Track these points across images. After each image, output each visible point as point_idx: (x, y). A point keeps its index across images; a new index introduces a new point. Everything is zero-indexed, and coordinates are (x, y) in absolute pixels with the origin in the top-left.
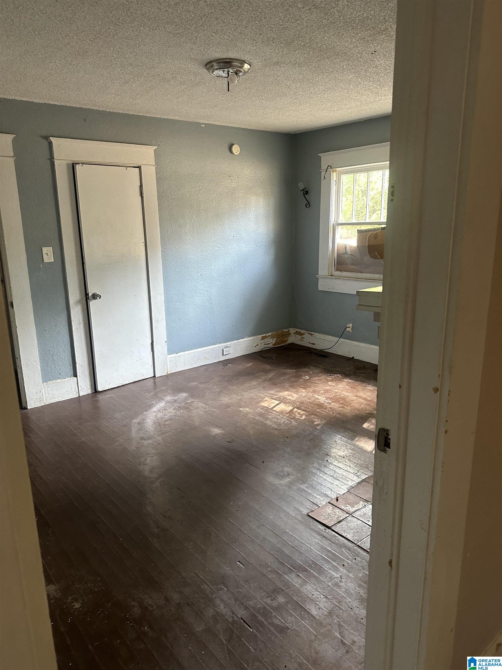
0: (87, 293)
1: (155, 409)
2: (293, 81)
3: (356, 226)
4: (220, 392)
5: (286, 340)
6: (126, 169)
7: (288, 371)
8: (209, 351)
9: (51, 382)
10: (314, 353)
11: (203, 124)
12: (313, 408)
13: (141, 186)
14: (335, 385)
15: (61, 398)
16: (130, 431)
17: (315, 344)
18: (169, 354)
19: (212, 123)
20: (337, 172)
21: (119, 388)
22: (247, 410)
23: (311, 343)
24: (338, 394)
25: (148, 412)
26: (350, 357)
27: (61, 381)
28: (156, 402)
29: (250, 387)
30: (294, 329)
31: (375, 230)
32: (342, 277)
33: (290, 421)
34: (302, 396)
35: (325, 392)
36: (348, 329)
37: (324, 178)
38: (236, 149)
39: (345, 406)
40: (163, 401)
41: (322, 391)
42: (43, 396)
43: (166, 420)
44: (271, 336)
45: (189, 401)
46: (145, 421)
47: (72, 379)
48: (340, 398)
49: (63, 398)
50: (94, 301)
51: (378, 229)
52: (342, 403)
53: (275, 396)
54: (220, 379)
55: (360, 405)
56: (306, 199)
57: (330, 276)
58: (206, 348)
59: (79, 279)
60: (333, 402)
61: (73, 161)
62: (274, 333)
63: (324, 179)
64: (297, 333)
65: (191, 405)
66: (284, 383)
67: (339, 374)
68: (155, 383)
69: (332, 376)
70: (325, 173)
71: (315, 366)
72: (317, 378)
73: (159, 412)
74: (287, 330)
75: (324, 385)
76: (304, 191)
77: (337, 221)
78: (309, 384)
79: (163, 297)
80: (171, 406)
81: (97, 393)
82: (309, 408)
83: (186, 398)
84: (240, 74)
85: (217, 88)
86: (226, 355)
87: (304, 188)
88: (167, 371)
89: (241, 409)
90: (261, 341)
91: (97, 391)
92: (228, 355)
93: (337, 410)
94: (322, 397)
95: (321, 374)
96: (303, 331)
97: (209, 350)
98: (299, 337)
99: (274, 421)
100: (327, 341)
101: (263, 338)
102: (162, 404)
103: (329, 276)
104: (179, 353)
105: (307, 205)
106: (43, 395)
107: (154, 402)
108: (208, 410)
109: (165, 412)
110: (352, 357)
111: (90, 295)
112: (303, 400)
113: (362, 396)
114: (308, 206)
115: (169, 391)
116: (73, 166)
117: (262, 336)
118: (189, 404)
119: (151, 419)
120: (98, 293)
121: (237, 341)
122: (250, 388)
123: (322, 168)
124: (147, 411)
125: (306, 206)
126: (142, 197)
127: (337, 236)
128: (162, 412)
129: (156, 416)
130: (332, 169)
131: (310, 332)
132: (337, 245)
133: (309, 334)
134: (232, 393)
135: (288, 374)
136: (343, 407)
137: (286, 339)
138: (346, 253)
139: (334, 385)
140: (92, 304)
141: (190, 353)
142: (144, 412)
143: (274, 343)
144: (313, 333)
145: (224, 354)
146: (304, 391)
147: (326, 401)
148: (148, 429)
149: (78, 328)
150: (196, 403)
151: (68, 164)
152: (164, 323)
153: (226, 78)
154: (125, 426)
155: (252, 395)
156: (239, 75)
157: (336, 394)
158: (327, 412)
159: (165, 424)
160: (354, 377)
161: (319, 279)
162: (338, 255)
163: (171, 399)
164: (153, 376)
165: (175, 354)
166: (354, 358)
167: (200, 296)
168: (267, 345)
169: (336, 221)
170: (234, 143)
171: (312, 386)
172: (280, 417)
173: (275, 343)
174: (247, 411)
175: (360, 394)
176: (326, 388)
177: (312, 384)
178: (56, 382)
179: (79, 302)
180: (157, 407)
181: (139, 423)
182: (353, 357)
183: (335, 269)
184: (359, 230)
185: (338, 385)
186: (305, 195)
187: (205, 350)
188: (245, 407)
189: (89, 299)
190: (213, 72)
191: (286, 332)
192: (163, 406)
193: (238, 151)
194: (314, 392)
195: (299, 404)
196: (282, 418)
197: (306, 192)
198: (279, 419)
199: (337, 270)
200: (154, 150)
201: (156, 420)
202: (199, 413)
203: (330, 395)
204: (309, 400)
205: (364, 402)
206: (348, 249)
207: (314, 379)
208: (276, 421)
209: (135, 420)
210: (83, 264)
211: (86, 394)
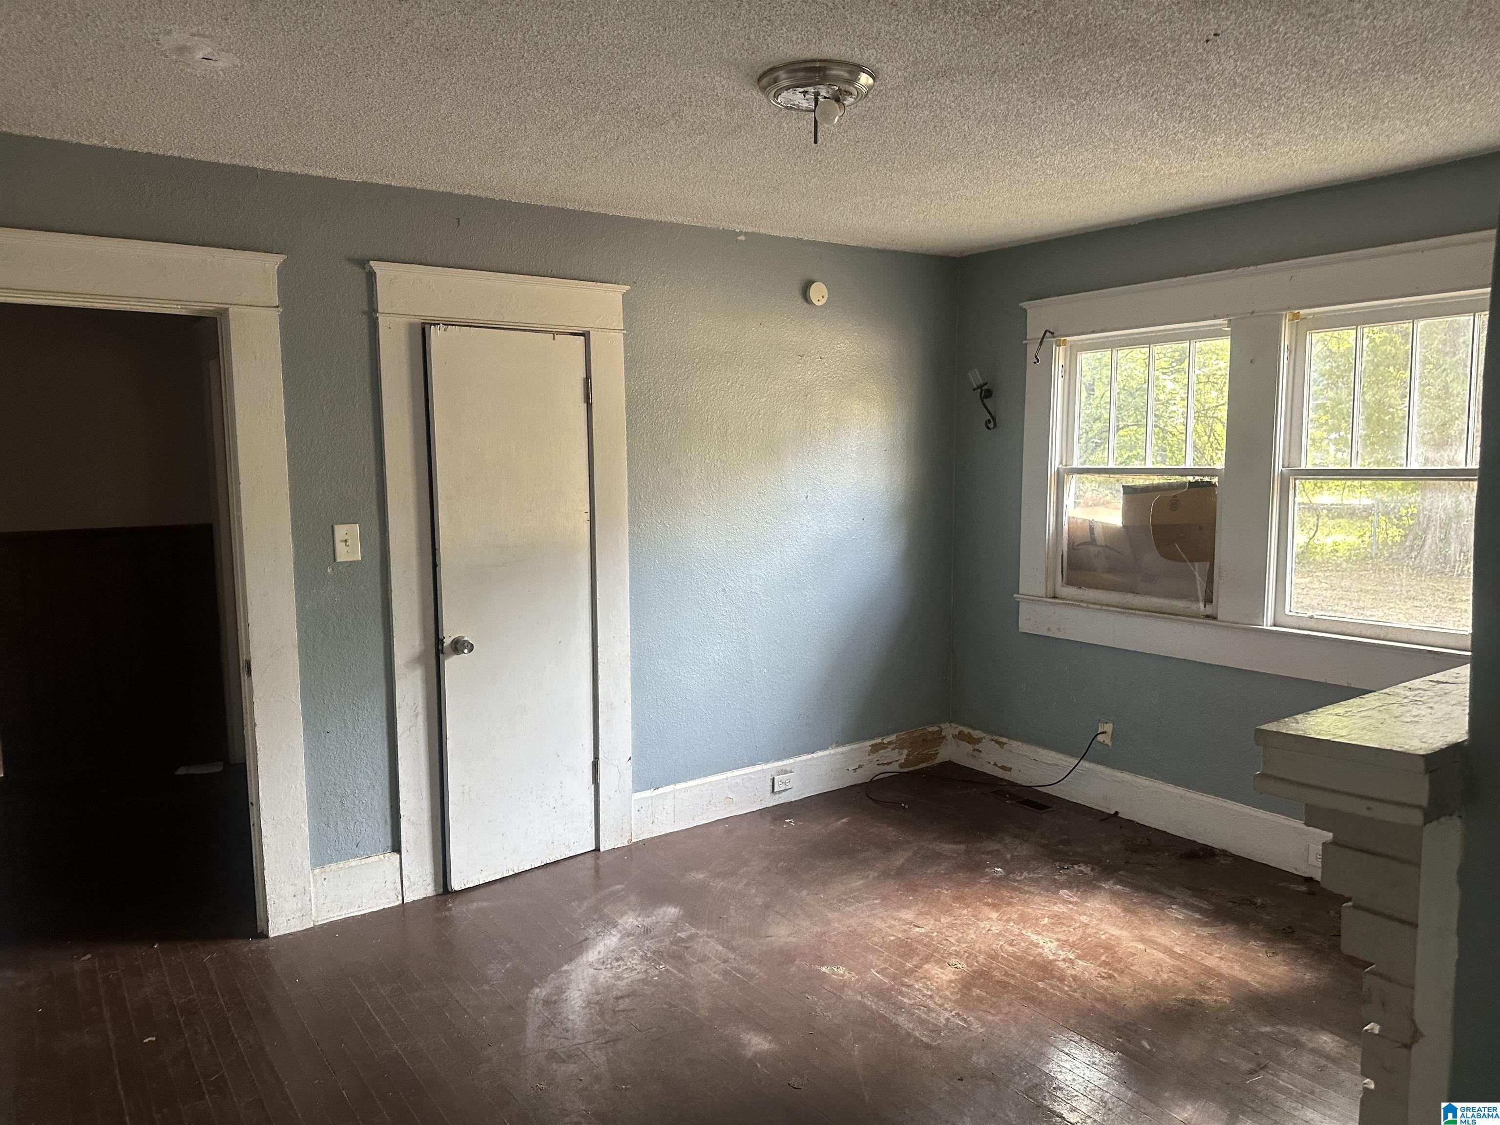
0: (440, 637)
1: (592, 955)
2: (979, 123)
3: (1119, 476)
4: (767, 907)
5: (934, 755)
6: (554, 339)
7: (947, 847)
8: (737, 783)
9: (333, 866)
10: (1010, 794)
11: (741, 233)
12: (1026, 975)
13: (588, 379)
14: (1079, 901)
15: (356, 909)
16: (521, 1027)
17: (1010, 769)
18: (636, 791)
19: (763, 231)
20: (1068, 345)
21: (505, 883)
22: (842, 972)
23: (999, 767)
24: (1090, 931)
25: (573, 965)
26: (1107, 811)
27: (359, 862)
28: (597, 933)
29: (844, 894)
30: (954, 725)
31: (1170, 487)
32: (1082, 601)
33: (965, 1021)
34: (990, 932)
35: (1052, 923)
36: (1100, 738)
37: (1036, 361)
38: (819, 293)
39: (1116, 975)
40: (614, 931)
41: (1046, 920)
42: (309, 903)
43: (620, 994)
44: (894, 743)
45: (683, 935)
46: (564, 996)
47: (387, 859)
48: (1096, 946)
49: (361, 909)
50: (456, 657)
51: (1182, 485)
52: (1105, 964)
53: (917, 929)
54: (765, 864)
55: (1158, 972)
56: (987, 408)
57: (1050, 598)
58: (729, 774)
59: (423, 603)
60: (1078, 957)
61: (422, 318)
62: (903, 735)
63: (1035, 363)
64: (961, 736)
65: (687, 948)
66: (938, 887)
67: (1086, 863)
68: (597, 869)
69: (1067, 872)
70: (1038, 350)
71: (1016, 837)
72: (1025, 874)
73: (601, 967)
74: (936, 729)
75: (1047, 899)
76: (982, 390)
77: (1068, 464)
78: (1005, 894)
79: (627, 647)
80: (635, 948)
81: (449, 896)
82: (1013, 976)
83: (676, 925)
84: (845, 102)
85: (781, 142)
86: (780, 792)
87: (981, 382)
88: (630, 834)
89: (824, 969)
90: (869, 755)
91: (450, 890)
92: (787, 792)
93: (1094, 986)
94: (1047, 939)
95: (1035, 863)
96: (977, 734)
97: (738, 780)
98: (967, 747)
99: (919, 1017)
100: (1045, 765)
101: (875, 748)
102: (611, 941)
103: (1046, 597)
104: (662, 787)
105: (990, 422)
106: (310, 900)
107: (591, 932)
108: (735, 969)
109: (619, 966)
110: (1113, 812)
111: (447, 641)
112: (994, 946)
113: (1159, 940)
114: (991, 425)
115: (633, 898)
116: (424, 330)
117: (874, 742)
118: (683, 945)
119: (579, 990)
120: (466, 638)
121: (810, 756)
122: (845, 897)
123: (1028, 337)
124: (571, 959)
125: (986, 424)
126: (589, 406)
127: (1069, 501)
128: (609, 966)
129: (595, 979)
130: (1054, 337)
131: (996, 738)
132: (1069, 522)
133: (993, 742)
134: (799, 912)
135: (947, 858)
136: (1111, 977)
137: (932, 751)
138: (1093, 541)
139: (1075, 899)
140: (452, 665)
141: (689, 787)
142: (562, 966)
143: (903, 761)
144: (1005, 740)
145: (776, 790)
146: (994, 915)
147: (1060, 952)
148: (570, 1024)
149: (412, 726)
150: (701, 940)
151: (411, 326)
152: (627, 711)
153: (811, 111)
154: (510, 1008)
155: (853, 922)
156: (844, 104)
157: (1084, 932)
158: (1066, 992)
159: (617, 1009)
160: (1127, 877)
161: (1020, 604)
162: (1072, 546)
163: (636, 923)
164: (594, 848)
165: (652, 789)
166: (1119, 815)
167: (720, 641)
168: (885, 767)
169: (1064, 463)
170: (815, 278)
171: (1014, 901)
172: (935, 1003)
173: (906, 760)
174: (842, 976)
175: (1150, 934)
176: (1056, 908)
177: (1013, 895)
178: (346, 867)
179: (420, 659)
180: (599, 948)
181: (547, 1002)
182: (1117, 813)
183: (1064, 580)
184: (1128, 487)
185: (1086, 901)
186: (985, 401)
187: (727, 779)
188: (834, 962)
189: (442, 653)
190: (776, 96)
191: (933, 733)
192: (613, 946)
193: (823, 297)
194: (1023, 919)
195: (984, 961)
196: (941, 1006)
197: (987, 393)
198: (933, 1010)
199: (1069, 583)
200: (623, 295)
201: (593, 994)
202: (710, 975)
203: (1069, 932)
204: (1010, 949)
205: (1168, 961)
206: (1098, 531)
207: (1018, 878)
208: (924, 1016)
209: (538, 990)
210: (435, 565)
211: (421, 897)
